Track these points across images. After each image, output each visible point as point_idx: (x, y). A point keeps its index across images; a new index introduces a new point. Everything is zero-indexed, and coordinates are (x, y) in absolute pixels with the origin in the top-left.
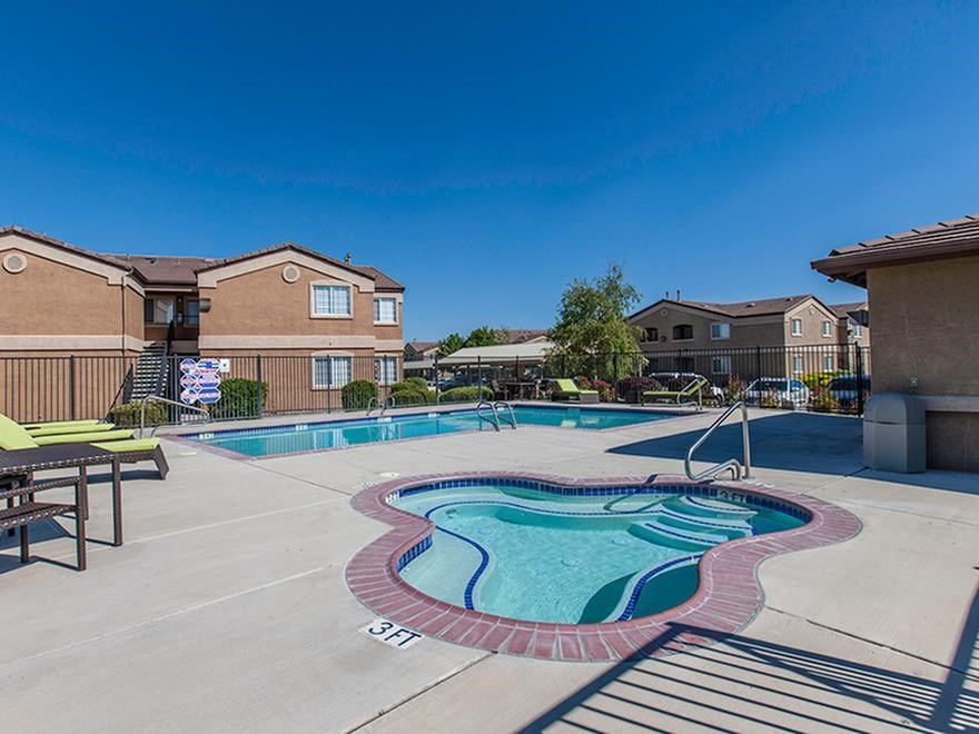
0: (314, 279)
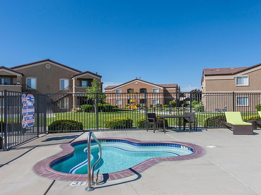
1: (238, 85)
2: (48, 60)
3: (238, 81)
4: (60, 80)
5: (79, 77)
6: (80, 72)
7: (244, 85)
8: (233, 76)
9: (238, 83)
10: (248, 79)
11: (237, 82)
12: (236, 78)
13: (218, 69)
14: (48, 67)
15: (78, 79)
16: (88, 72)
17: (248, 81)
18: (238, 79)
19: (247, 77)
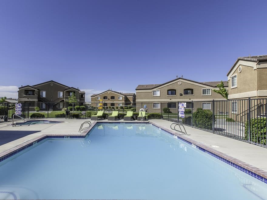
1: (154, 96)
2: (52, 81)
4: (58, 92)
5: (67, 90)
6: (69, 87)
14: (52, 85)
15: (67, 92)
16: (72, 88)
17: (159, 93)
18: (154, 92)
19: (159, 91)
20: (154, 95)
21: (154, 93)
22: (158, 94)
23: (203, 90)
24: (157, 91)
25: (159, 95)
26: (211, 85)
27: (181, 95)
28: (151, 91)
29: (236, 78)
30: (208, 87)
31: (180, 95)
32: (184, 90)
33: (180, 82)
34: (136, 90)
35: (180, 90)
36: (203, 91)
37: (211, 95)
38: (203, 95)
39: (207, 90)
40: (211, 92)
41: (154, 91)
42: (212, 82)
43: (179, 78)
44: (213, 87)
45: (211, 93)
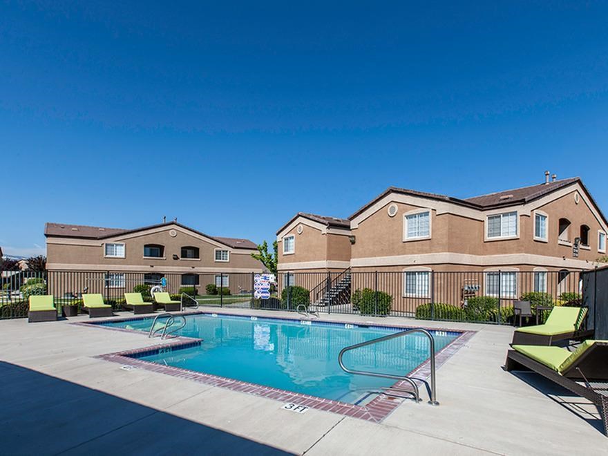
0: (406, 210)
1: (107, 256)
3: (108, 250)
7: (118, 256)
8: (100, 241)
9: (108, 253)
10: (123, 248)
11: (106, 251)
12: (104, 246)
13: (75, 227)
17: (124, 251)
18: (108, 247)
19: (122, 245)
20: (106, 254)
21: (106, 248)
22: (120, 252)
23: (217, 251)
24: (117, 245)
25: (123, 256)
26: (228, 243)
27: (176, 258)
28: (98, 243)
29: (291, 241)
30: (224, 248)
31: (174, 259)
32: (182, 248)
33: (173, 231)
34: (47, 236)
35: (172, 249)
36: (216, 254)
37: (228, 261)
38: (217, 260)
39: (223, 251)
40: (228, 256)
41: (107, 245)
42: (229, 239)
43: (172, 223)
44: (232, 247)
45: (228, 258)
